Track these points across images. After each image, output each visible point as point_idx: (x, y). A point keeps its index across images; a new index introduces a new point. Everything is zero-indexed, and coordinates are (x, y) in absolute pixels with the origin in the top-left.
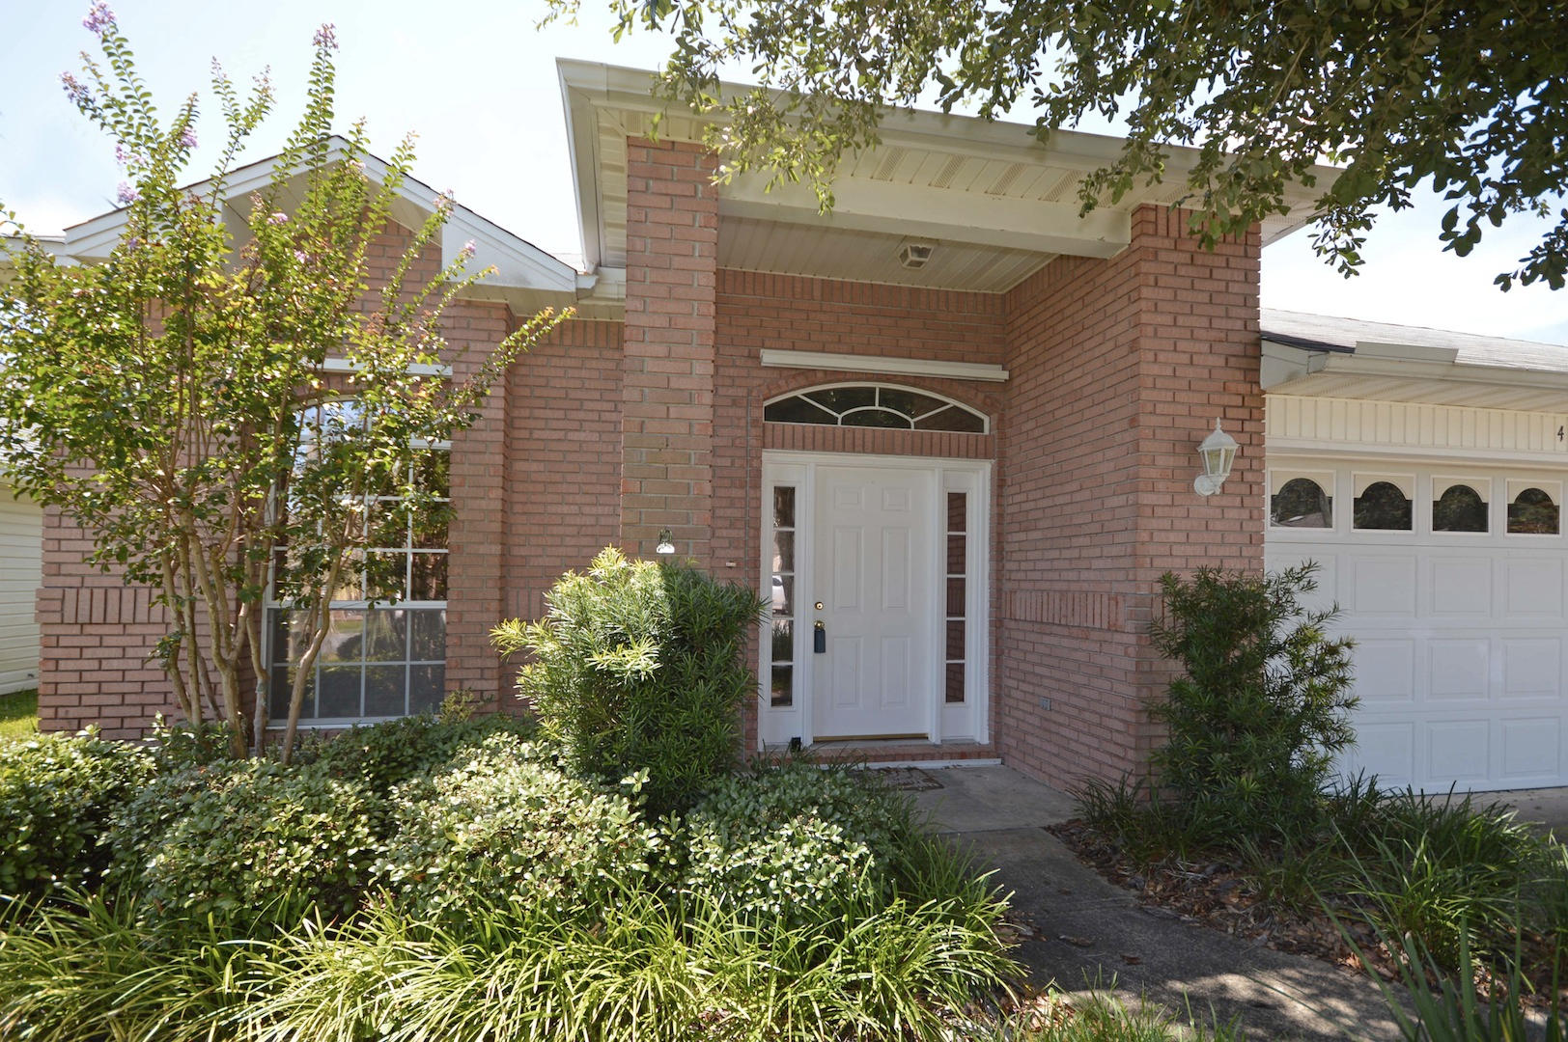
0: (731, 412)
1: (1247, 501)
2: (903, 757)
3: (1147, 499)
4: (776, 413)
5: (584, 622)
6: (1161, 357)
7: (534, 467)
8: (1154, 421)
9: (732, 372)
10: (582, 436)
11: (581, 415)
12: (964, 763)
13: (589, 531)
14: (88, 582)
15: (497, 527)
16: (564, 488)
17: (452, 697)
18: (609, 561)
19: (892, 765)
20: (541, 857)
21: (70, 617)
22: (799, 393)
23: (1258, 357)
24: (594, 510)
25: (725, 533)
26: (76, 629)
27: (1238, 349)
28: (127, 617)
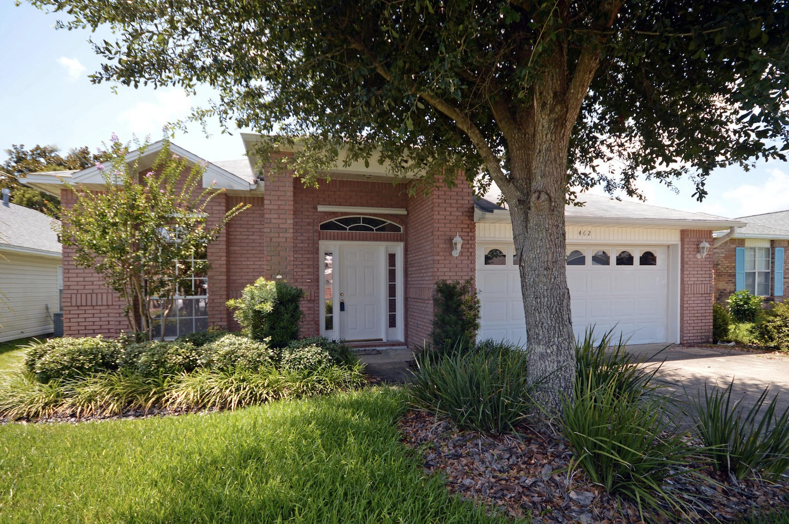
0: (307, 227)
1: (470, 258)
2: (372, 346)
3: (437, 258)
4: (324, 227)
5: (253, 298)
6: (441, 213)
7: (237, 248)
8: (438, 233)
9: (308, 213)
10: (254, 237)
11: (253, 230)
12: (394, 348)
13: (258, 270)
14: (80, 292)
15: (224, 270)
16: (248, 255)
17: (211, 327)
18: (261, 281)
19: (367, 349)
20: (242, 356)
21: (74, 304)
22: (333, 220)
23: (473, 212)
24: (259, 263)
25: (306, 270)
26: (76, 308)
27: (467, 210)
28: (94, 303)
